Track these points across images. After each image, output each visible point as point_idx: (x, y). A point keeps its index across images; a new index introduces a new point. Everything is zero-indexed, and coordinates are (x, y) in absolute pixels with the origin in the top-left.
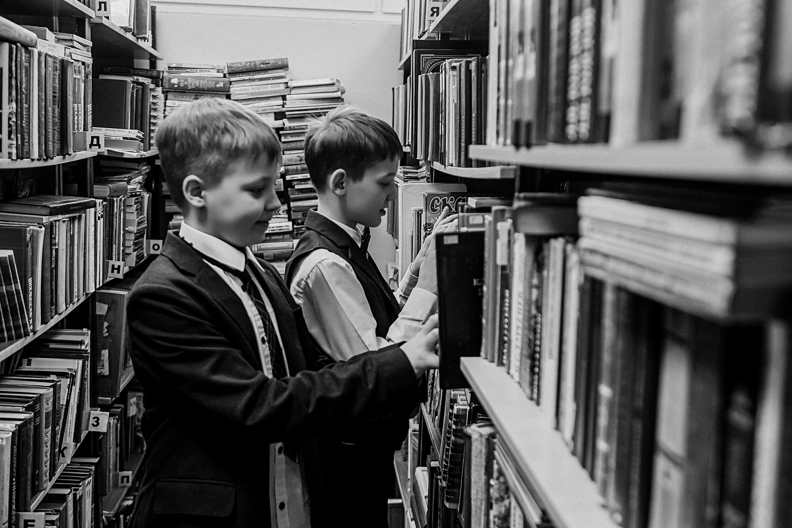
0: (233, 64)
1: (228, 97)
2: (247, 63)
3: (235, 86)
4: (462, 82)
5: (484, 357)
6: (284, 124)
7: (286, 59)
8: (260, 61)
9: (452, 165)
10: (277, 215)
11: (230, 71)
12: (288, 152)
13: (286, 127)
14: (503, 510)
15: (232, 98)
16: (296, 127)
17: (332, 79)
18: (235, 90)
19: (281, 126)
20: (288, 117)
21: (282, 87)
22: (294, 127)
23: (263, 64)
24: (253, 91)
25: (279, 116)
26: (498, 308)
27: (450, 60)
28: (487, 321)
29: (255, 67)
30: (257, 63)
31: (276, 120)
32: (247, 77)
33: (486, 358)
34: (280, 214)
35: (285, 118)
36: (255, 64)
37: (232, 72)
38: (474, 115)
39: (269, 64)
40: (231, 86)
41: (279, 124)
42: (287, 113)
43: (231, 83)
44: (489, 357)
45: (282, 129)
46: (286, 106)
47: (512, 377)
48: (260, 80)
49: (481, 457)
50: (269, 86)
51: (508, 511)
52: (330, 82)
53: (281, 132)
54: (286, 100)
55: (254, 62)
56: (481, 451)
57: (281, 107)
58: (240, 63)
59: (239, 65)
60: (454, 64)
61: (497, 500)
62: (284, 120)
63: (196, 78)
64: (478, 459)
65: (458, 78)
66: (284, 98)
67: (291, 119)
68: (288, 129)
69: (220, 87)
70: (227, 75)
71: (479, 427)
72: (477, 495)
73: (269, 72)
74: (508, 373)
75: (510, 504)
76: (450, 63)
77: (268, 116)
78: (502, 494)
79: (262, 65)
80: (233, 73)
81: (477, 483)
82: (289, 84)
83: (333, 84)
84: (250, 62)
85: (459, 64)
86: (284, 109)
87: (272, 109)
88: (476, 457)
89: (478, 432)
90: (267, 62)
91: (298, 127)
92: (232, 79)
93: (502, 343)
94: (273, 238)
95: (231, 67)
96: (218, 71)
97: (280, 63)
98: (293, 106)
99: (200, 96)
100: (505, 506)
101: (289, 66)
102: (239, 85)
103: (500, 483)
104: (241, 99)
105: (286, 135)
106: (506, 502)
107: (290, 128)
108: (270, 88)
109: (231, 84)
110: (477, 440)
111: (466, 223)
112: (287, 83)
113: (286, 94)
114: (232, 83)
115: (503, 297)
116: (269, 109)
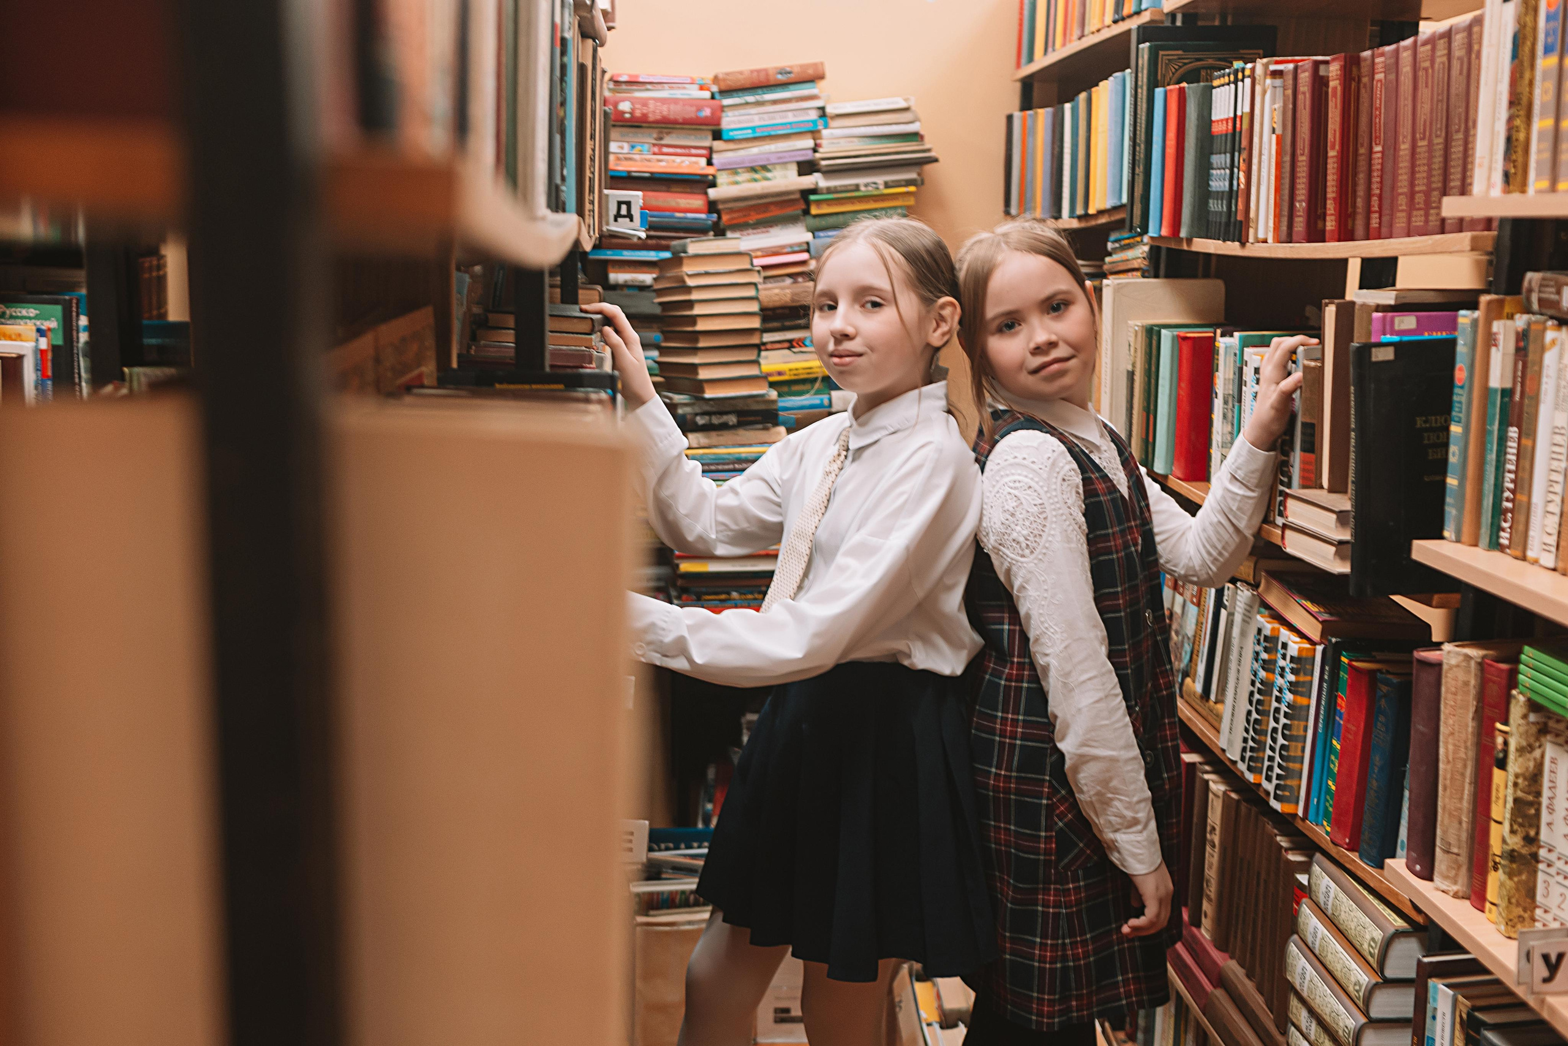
0: (727, 74)
1: (717, 135)
2: (752, 71)
3: (730, 114)
4: (1300, 97)
5: (1453, 538)
6: (817, 183)
7: (822, 64)
8: (776, 68)
9: (1265, 241)
10: (800, 346)
11: (723, 88)
12: (821, 234)
13: (822, 189)
14: (1531, 764)
15: (725, 136)
16: (839, 189)
17: (906, 100)
18: (730, 122)
19: (812, 186)
20: (824, 169)
21: (813, 115)
22: (835, 187)
23: (781, 73)
24: (763, 123)
25: (806, 167)
26: (1492, 457)
27: (1265, 60)
28: (1462, 480)
29: (768, 80)
30: (771, 72)
31: (800, 174)
32: (750, 99)
33: (1458, 541)
34: (806, 346)
35: (817, 171)
36: (767, 75)
37: (727, 88)
38: (1332, 153)
39: (790, 73)
40: (724, 114)
41: (808, 181)
42: (824, 163)
43: (722, 108)
44: (1465, 538)
45: (814, 191)
46: (821, 150)
47: (1535, 562)
48: (775, 102)
49: (1467, 693)
50: (790, 114)
51: (1540, 766)
52: (903, 105)
53: (812, 197)
54: (821, 138)
55: (766, 70)
56: (1466, 683)
57: (810, 152)
58: (741, 73)
59: (740, 77)
60: (1273, 67)
61: (1521, 750)
62: (816, 175)
63: (663, 101)
64: (1459, 697)
65: (1289, 92)
66: (815, 134)
67: (830, 172)
68: (825, 191)
69: (706, 117)
70: (717, 96)
71: (1457, 646)
72: (1455, 752)
73: (791, 87)
74: (1524, 558)
75: (1543, 756)
76: (1266, 66)
77: (786, 169)
78: (1532, 740)
79: (780, 77)
80: (726, 92)
81: (1457, 734)
82: (830, 110)
83: (907, 109)
84: (758, 71)
85: (1291, 66)
86: (818, 155)
87: (795, 156)
88: (1455, 694)
89: (1458, 654)
90: (788, 69)
91: (843, 189)
92: (727, 102)
93: (1498, 512)
94: (795, 388)
95: (724, 80)
96: (702, 88)
97: (811, 72)
98: (835, 149)
99: (668, 133)
100: (1535, 759)
101: (828, 74)
102: (736, 113)
103: (1528, 723)
104: (740, 137)
105: (818, 203)
106: (1537, 753)
107: (829, 190)
108: (791, 118)
109: (723, 111)
110: (1458, 666)
111: (1388, 328)
112: (822, 109)
113: (820, 127)
114: (725, 109)
115: (1503, 439)
116: (790, 157)
